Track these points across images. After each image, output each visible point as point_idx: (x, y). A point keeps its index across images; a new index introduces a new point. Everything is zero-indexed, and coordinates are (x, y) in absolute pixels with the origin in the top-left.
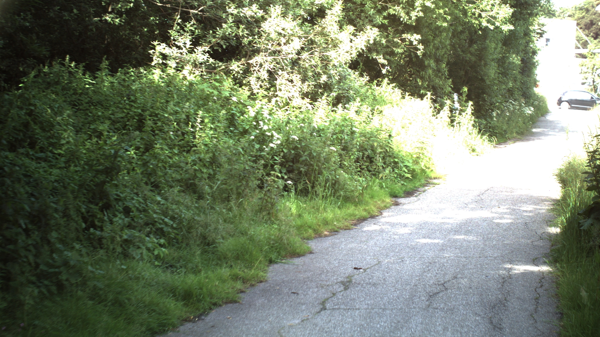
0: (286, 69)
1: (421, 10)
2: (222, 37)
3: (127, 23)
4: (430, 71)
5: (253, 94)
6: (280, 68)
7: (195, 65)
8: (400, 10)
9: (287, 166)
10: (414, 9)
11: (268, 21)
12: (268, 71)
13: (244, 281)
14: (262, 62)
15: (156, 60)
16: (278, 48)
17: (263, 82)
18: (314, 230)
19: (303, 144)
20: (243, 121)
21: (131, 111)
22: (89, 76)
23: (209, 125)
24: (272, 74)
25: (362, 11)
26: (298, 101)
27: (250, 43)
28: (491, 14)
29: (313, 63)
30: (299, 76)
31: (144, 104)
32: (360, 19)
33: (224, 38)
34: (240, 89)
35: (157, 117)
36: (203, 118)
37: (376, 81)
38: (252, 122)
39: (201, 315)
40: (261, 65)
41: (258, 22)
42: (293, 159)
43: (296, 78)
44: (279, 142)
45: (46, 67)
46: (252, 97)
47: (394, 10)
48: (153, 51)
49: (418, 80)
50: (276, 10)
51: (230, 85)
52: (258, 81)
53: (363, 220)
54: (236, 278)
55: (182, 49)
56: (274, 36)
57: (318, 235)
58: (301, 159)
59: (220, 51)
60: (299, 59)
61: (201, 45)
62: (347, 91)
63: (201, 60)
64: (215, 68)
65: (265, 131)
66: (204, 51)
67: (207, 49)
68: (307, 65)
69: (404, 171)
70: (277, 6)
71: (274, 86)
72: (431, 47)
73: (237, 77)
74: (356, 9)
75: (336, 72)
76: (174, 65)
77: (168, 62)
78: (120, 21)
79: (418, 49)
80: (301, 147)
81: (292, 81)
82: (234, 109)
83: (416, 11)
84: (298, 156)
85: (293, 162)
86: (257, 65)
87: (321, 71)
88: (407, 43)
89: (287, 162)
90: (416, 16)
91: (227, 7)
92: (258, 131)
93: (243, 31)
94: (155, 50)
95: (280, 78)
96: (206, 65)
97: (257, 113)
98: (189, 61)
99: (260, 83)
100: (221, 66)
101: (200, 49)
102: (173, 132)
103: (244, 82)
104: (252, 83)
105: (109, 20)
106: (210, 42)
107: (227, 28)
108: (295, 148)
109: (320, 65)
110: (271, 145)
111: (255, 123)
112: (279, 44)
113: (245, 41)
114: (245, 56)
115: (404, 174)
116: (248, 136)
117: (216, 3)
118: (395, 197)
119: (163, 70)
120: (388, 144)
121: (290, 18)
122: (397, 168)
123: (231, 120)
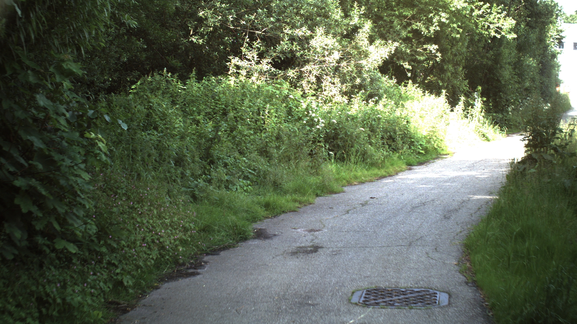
0: (330, 75)
1: (438, 25)
2: (281, 51)
3: (208, 43)
4: (449, 74)
5: (304, 93)
6: (325, 74)
7: (261, 73)
8: (421, 25)
9: (329, 142)
10: (432, 25)
11: (315, 39)
12: (316, 76)
13: (300, 203)
14: (311, 69)
15: (232, 70)
16: (323, 59)
17: (312, 85)
18: (347, 181)
19: (340, 126)
20: (298, 112)
21: (217, 107)
22: (181, 83)
23: (274, 114)
24: (319, 79)
25: (391, 27)
26: (339, 98)
27: (301, 55)
28: (497, 25)
29: (350, 69)
30: (339, 79)
31: (226, 102)
32: (390, 33)
33: (282, 52)
34: (295, 90)
35: (236, 110)
36: (270, 109)
37: (403, 83)
38: (304, 112)
39: (275, 216)
40: (310, 72)
41: (307, 39)
42: (334, 137)
43: (337, 80)
44: (323, 125)
45: (150, 77)
46: (304, 96)
47: (417, 26)
48: (229, 63)
49: (439, 81)
50: (320, 31)
51: (287, 87)
52: (308, 84)
53: (384, 177)
54: (295, 201)
55: (251, 61)
56: (319, 50)
57: (350, 184)
58: (339, 137)
59: (279, 62)
60: (339, 67)
61: (265, 58)
62: (378, 90)
63: (265, 70)
64: (275, 75)
65: (313, 117)
66: (267, 62)
67: (270, 61)
68: (345, 71)
69: (419, 148)
70: (321, 28)
71: (321, 87)
72: (449, 54)
73: (293, 81)
74: (386, 25)
75: (367, 75)
76: (245, 74)
77: (240, 71)
78: (203, 41)
79: (437, 57)
80: (339, 128)
81: (334, 84)
82: (291, 104)
83: (434, 26)
84: (337, 134)
85: (334, 139)
86: (307, 71)
87: (355, 75)
88: (428, 52)
89: (329, 139)
90: (434, 30)
91: (284, 29)
92: (308, 118)
93: (296, 47)
94: (231, 62)
95: (325, 81)
96: (269, 73)
97: (308, 105)
98: (257, 70)
99: (310, 85)
100: (281, 73)
101: (265, 61)
102: (249, 118)
103: (298, 85)
104: (304, 85)
105: (195, 40)
106: (271, 56)
107: (284, 45)
108: (335, 129)
109: (355, 71)
110: (318, 127)
111: (306, 113)
112: (324, 56)
113: (298, 54)
114: (298, 66)
115: (419, 150)
116: (301, 122)
117: (276, 26)
118: (410, 165)
119: (237, 78)
120: (407, 128)
121: (330, 36)
122: (413, 146)
123: (290, 112)
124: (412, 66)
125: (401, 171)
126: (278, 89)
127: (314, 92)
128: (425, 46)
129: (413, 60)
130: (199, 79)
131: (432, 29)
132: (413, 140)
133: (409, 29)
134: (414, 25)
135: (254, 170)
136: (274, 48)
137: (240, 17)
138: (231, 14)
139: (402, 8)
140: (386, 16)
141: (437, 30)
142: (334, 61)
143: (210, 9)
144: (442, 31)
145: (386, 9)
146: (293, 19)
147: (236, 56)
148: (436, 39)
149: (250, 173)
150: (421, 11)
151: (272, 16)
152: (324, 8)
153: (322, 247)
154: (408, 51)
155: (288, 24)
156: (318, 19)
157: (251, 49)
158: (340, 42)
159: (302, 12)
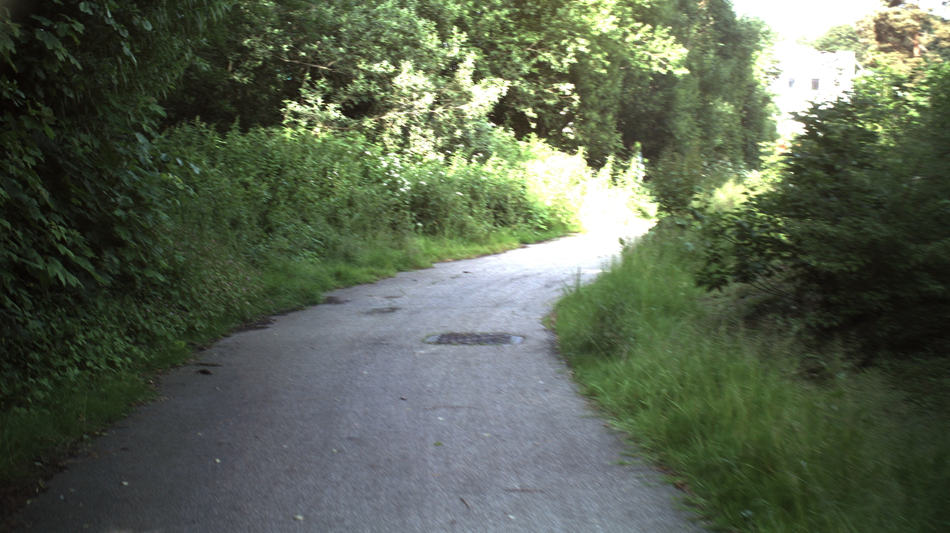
0: (420, 125)
1: (575, 56)
2: (354, 93)
3: (255, 81)
6: (413, 124)
7: (328, 122)
8: (551, 56)
9: (417, 210)
10: (566, 55)
11: (399, 76)
12: (402, 127)
14: (395, 118)
15: (288, 119)
16: (410, 103)
17: (396, 138)
18: (439, 257)
19: (432, 190)
20: (376, 172)
21: (269, 166)
22: (219, 137)
23: (346, 175)
24: (406, 130)
26: (432, 156)
27: (382, 99)
28: (662, 55)
29: (447, 117)
30: (432, 131)
33: (356, 95)
34: (373, 145)
37: (524, 137)
38: (384, 172)
40: (394, 121)
41: (390, 76)
42: (423, 204)
44: (409, 188)
45: (177, 128)
46: (385, 152)
47: (545, 57)
48: (284, 109)
50: (407, 65)
51: (363, 140)
52: (391, 137)
53: (487, 254)
55: (314, 107)
56: (405, 91)
57: (441, 260)
58: (430, 203)
59: (352, 107)
60: (433, 114)
61: (332, 102)
62: (485, 145)
63: (333, 118)
64: (346, 126)
65: (396, 179)
66: (336, 108)
67: (338, 106)
68: (441, 120)
69: (539, 222)
70: (408, 62)
71: (408, 142)
72: (593, 96)
73: (370, 133)
75: (471, 125)
76: (305, 123)
77: (300, 121)
78: (248, 80)
79: (574, 100)
80: (430, 193)
81: (424, 136)
82: (368, 163)
83: (569, 57)
85: (423, 207)
86: (390, 121)
87: (455, 126)
88: (560, 93)
89: (417, 206)
90: (569, 63)
91: (357, 63)
92: (390, 180)
93: (374, 87)
94: (286, 108)
95: (414, 133)
96: (338, 123)
97: (390, 164)
98: (321, 119)
99: (394, 139)
100: (354, 123)
101: (332, 106)
103: (377, 138)
104: (385, 139)
106: (341, 99)
107: (359, 85)
108: (425, 194)
109: (455, 120)
110: (402, 190)
111: (387, 174)
112: (412, 100)
113: (377, 97)
114: (377, 114)
115: (538, 225)
116: (381, 184)
117: (346, 59)
118: (524, 243)
119: (294, 128)
120: (522, 195)
121: (421, 72)
122: (531, 218)
123: (366, 173)
124: (538, 113)
125: (511, 249)
126: (350, 143)
127: (399, 148)
128: (556, 86)
129: (539, 105)
130: (244, 130)
131: (566, 62)
132: (530, 211)
133: (534, 61)
134: (540, 56)
135: (321, 240)
136: (345, 89)
137: (297, 46)
138: (285, 42)
139: (524, 32)
140: (502, 44)
141: (574, 63)
142: (426, 107)
143: (258, 36)
144: (581, 64)
145: (501, 34)
146: (370, 49)
147: (292, 99)
148: (572, 75)
149: (316, 243)
150: (551, 36)
151: (342, 46)
152: (412, 35)
153: (399, 309)
154: (532, 92)
155: (363, 56)
156: (406, 48)
157: (313, 90)
158: (434, 81)
159: (383, 40)
